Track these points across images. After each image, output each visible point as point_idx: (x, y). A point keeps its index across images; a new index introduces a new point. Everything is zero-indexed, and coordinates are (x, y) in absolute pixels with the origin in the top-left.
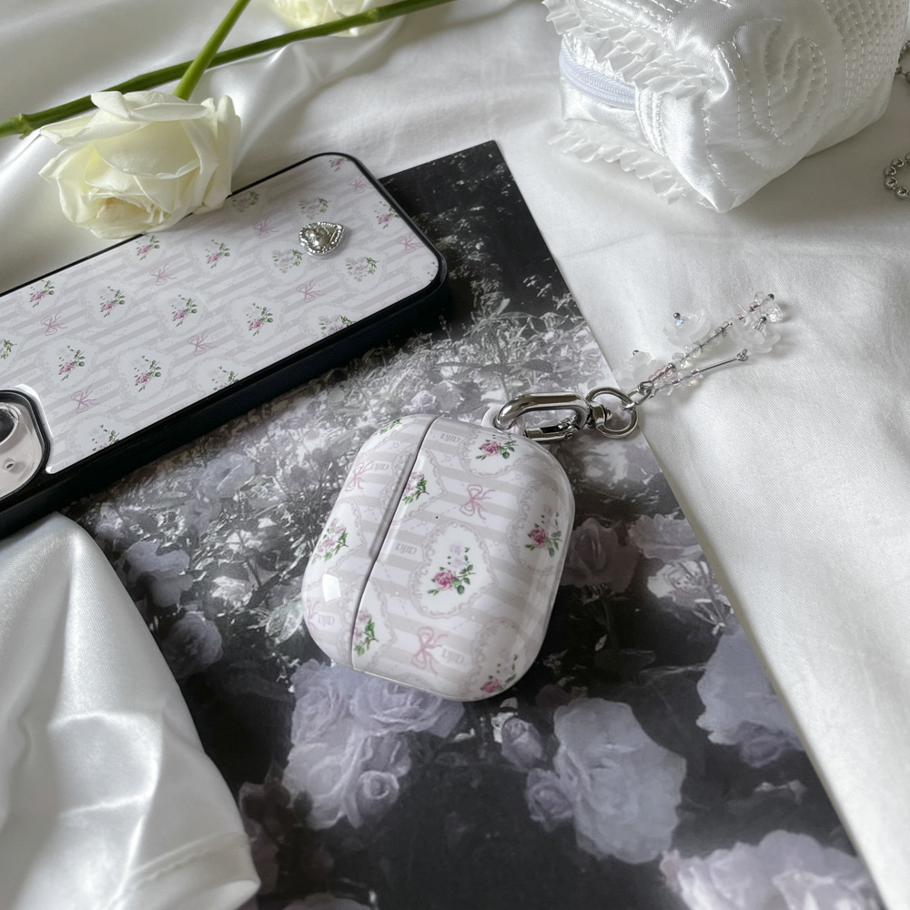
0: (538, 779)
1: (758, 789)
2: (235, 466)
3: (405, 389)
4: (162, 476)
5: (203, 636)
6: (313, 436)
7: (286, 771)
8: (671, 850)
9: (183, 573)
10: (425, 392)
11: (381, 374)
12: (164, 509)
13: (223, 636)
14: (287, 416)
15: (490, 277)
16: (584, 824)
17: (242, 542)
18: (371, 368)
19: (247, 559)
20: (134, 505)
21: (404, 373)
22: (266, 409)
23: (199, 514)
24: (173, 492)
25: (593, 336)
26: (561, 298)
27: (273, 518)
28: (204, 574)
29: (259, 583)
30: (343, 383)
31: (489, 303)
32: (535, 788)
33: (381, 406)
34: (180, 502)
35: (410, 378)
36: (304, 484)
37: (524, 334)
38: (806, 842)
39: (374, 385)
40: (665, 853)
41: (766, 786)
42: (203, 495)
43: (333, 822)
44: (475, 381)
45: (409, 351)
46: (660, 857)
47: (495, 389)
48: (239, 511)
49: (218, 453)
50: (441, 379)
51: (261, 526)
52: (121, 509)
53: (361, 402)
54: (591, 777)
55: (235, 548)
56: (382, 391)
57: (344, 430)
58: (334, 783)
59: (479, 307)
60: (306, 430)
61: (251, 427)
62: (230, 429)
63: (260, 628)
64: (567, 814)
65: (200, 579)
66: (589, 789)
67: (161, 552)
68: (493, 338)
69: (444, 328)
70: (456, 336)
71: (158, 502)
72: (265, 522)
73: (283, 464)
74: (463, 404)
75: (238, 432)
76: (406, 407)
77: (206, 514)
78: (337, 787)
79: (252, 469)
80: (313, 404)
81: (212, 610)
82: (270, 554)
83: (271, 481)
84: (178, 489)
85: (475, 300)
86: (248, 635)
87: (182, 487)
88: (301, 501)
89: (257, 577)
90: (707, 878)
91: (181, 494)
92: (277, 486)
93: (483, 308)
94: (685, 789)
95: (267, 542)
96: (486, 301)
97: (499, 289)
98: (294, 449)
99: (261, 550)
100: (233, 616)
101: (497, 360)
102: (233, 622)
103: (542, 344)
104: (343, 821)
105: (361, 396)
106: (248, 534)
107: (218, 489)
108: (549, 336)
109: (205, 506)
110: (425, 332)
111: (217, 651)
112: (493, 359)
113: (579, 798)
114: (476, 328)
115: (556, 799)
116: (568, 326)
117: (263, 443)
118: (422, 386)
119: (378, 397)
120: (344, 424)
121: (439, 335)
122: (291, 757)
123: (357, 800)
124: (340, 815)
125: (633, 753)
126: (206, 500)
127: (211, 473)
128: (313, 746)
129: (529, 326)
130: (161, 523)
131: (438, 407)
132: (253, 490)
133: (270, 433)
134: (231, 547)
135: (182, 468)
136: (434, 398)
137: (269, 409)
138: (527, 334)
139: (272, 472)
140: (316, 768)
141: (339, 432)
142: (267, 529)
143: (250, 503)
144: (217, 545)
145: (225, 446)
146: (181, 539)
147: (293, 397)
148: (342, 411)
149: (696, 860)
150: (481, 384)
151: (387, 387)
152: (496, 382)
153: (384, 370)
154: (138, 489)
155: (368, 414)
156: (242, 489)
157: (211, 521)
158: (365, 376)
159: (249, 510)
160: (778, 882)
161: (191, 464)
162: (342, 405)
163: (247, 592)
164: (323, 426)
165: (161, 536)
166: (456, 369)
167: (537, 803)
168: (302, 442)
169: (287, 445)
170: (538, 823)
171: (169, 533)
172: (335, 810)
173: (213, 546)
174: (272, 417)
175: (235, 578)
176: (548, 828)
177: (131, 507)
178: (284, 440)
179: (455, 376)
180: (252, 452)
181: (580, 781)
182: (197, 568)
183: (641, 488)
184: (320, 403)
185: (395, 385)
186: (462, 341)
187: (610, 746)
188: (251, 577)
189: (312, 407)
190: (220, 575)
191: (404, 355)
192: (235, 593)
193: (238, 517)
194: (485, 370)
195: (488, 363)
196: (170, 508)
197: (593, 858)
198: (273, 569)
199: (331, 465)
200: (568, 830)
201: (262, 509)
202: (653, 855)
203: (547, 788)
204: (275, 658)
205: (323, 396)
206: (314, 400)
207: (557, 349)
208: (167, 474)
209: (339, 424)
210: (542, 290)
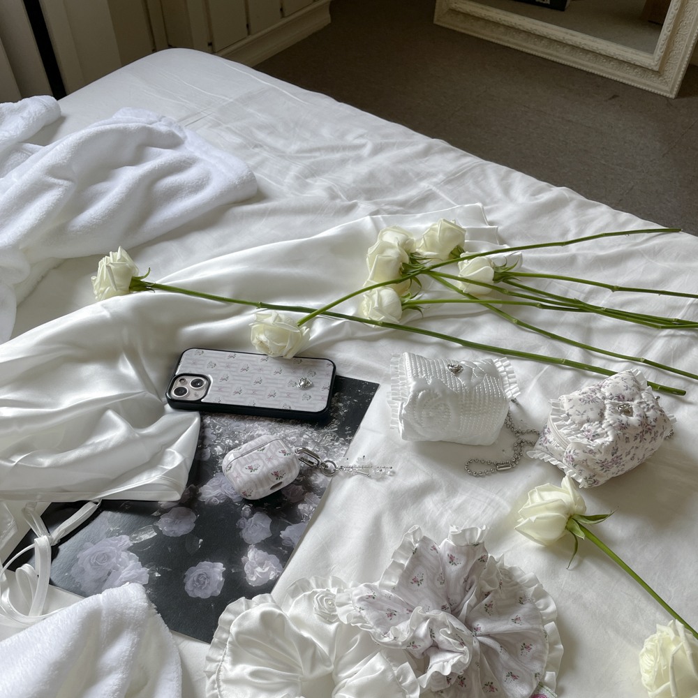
0: (243, 519)
1: (279, 548)
2: (241, 426)
3: (292, 434)
5: (207, 455)
6: (263, 430)
7: (201, 487)
8: (254, 545)
9: (213, 440)
11: (291, 427)
13: (210, 457)
14: (262, 423)
15: (340, 421)
16: (244, 531)
17: (229, 442)
18: (289, 424)
19: (227, 446)
21: (296, 430)
22: (259, 418)
24: (225, 423)
25: (347, 450)
28: (217, 443)
30: (280, 423)
32: (241, 520)
34: (224, 426)
35: (296, 432)
41: (281, 548)
42: (230, 428)
43: (202, 500)
45: (302, 426)
46: (251, 544)
50: (302, 437)
51: (235, 442)
54: (253, 525)
55: (227, 443)
56: (287, 431)
59: (329, 426)
60: (263, 428)
61: (252, 420)
62: (247, 417)
63: (218, 461)
64: (243, 528)
65: (215, 444)
66: (250, 527)
67: (212, 433)
68: (323, 436)
69: (315, 426)
70: (316, 430)
71: (220, 423)
73: (251, 432)
75: (248, 419)
76: (288, 438)
77: (227, 432)
78: (208, 496)
79: (244, 429)
81: (212, 451)
87: (227, 423)
90: (255, 553)
92: (246, 436)
94: (267, 539)
96: (331, 425)
98: (256, 431)
100: (215, 455)
101: (319, 441)
103: (333, 445)
104: (204, 502)
105: (281, 429)
106: (232, 442)
107: (234, 428)
108: (337, 444)
109: (228, 430)
110: (310, 424)
111: (207, 459)
113: (247, 527)
114: (322, 431)
115: (243, 524)
116: (343, 444)
117: (251, 425)
118: (296, 436)
119: (284, 431)
122: (204, 486)
123: (209, 500)
125: (264, 527)
127: (236, 424)
128: (210, 487)
130: (217, 428)
132: (240, 433)
133: (255, 424)
135: (231, 419)
136: (296, 440)
138: (332, 440)
139: (247, 433)
140: (207, 490)
143: (238, 436)
145: (243, 420)
146: (218, 434)
147: (267, 419)
149: (257, 549)
151: (289, 431)
152: (313, 446)
155: (279, 434)
156: (238, 432)
157: (227, 434)
158: (286, 425)
159: (236, 437)
160: (266, 562)
161: (233, 419)
162: (275, 428)
163: (221, 452)
164: (267, 430)
165: (215, 430)
166: (308, 437)
167: (239, 522)
168: (259, 430)
169: (256, 429)
170: (236, 525)
171: (217, 431)
172: (204, 499)
173: (223, 439)
174: (258, 420)
175: (222, 448)
176: (237, 527)
177: (214, 420)
178: (256, 427)
179: (306, 438)
180: (247, 425)
181: (250, 524)
182: (216, 441)
183: (319, 487)
185: (291, 431)
186: (315, 432)
187: (261, 524)
189: (269, 424)
190: (219, 446)
191: (300, 426)
192: (219, 451)
193: (233, 437)
194: (314, 442)
195: (316, 441)
196: (221, 426)
200: (240, 530)
201: (239, 439)
203: (243, 522)
205: (273, 423)
206: (271, 423)
207: (335, 448)
208: (227, 418)
210: (348, 432)
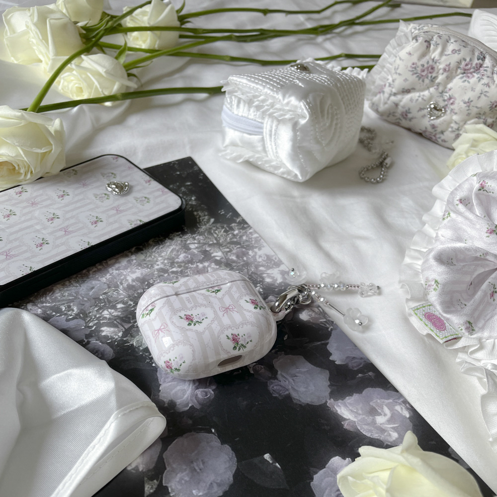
0: (272, 383)
1: (357, 376)
2: (96, 285)
3: (174, 253)
4: (57, 291)
5: (102, 350)
6: (134, 272)
7: (160, 393)
8: (330, 399)
9: (83, 327)
10: (184, 254)
11: (160, 248)
12: (64, 304)
13: (113, 349)
14: (117, 265)
15: (202, 210)
16: (294, 395)
17: (110, 314)
18: (154, 246)
19: (115, 320)
20: (46, 303)
21: (172, 248)
22: (105, 263)
23: (83, 305)
24: (66, 297)
26: (238, 218)
27: (124, 303)
28: (95, 327)
29: (124, 328)
30: (142, 252)
31: (204, 220)
32: (272, 386)
33: (164, 260)
34: (72, 301)
35: (175, 249)
36: (135, 291)
37: (224, 232)
38: (379, 391)
39: (158, 252)
40: (328, 400)
41: (360, 375)
42: (83, 297)
43: (188, 408)
44: (207, 249)
45: (172, 239)
46: (326, 402)
47: (217, 252)
48: (105, 302)
49: (85, 281)
50: (190, 249)
51: (118, 307)
52: (39, 305)
53: (153, 259)
54: (293, 380)
55: (108, 316)
56: (163, 254)
57: (149, 270)
58: (184, 395)
59: (200, 222)
60: (129, 270)
61: (99, 270)
62: (88, 271)
63: (131, 345)
64: (287, 392)
65: (93, 329)
66: (293, 384)
67: (68, 320)
68: (210, 233)
69: (186, 230)
70: (193, 232)
71: (59, 301)
72: (120, 306)
73: (121, 284)
74: (204, 258)
75: (93, 272)
76: (177, 260)
77: (87, 305)
78: (186, 396)
79: (106, 286)
80: (129, 260)
81: (103, 340)
82: (126, 317)
83: (117, 290)
84: (68, 296)
85: (198, 219)
86: (125, 347)
87: (70, 295)
88: (135, 297)
89: (123, 326)
90: (346, 406)
91: (71, 298)
92: (121, 292)
93: (203, 222)
94: (330, 380)
95: (123, 313)
96: (203, 220)
97: (208, 215)
98: (125, 278)
99: (121, 316)
100: (115, 341)
101: (215, 242)
102: (116, 343)
103: (234, 235)
104: (192, 407)
105: (153, 257)
106: (113, 311)
107: (90, 294)
108: (236, 232)
109: (86, 301)
110: (178, 232)
111: (112, 355)
112: (213, 241)
113: (290, 387)
114: (201, 230)
115: (281, 388)
116: (244, 228)
117: (108, 276)
118: (182, 252)
119: (162, 257)
120: (147, 267)
121: (184, 233)
122: (160, 389)
123: (196, 399)
124: (190, 405)
125: (307, 371)
126: (85, 299)
127: (84, 288)
128: (170, 384)
129: (226, 229)
130: (64, 309)
131: (192, 259)
132: (109, 294)
133: (111, 272)
134: (105, 316)
135: (67, 287)
136: (189, 256)
137: (107, 263)
138: (226, 231)
139: (117, 287)
140: (174, 391)
141: (146, 271)
142: (122, 308)
143: (109, 299)
144: (98, 316)
145: (88, 278)
146: (77, 315)
147: (118, 258)
148: (145, 262)
149: (340, 401)
150: (210, 250)
151: (165, 253)
152: (217, 249)
153: (161, 246)
154: (46, 297)
155: (159, 263)
156: (103, 294)
157: (91, 307)
158: (152, 249)
159: (109, 302)
160: (371, 403)
161: (72, 286)
162: (144, 260)
163: (120, 332)
164: (137, 269)
165: (66, 314)
166: (196, 245)
167: (273, 390)
168: (129, 275)
169: (121, 276)
170: (276, 397)
171: (70, 313)
172: (187, 405)
173: (95, 316)
174: (110, 265)
175: (111, 327)
176: (280, 398)
177: (45, 304)
178: (119, 275)
179: (197, 248)
180: (104, 280)
181: (289, 382)
182: (90, 325)
184: (133, 260)
185: (169, 252)
186: (196, 235)
187: (298, 370)
188: (120, 326)
189: (129, 262)
190: (103, 327)
191: (169, 241)
192: (113, 332)
193: (105, 304)
195: (211, 243)
196: (67, 303)
197: (300, 405)
198: (130, 323)
199: (146, 283)
200: (289, 398)
201: (117, 301)
202: (324, 401)
203: (276, 385)
204: (142, 355)
205: (133, 257)
206: (129, 259)
207: (241, 237)
208: (60, 290)
209: (145, 267)
210: (228, 215)
